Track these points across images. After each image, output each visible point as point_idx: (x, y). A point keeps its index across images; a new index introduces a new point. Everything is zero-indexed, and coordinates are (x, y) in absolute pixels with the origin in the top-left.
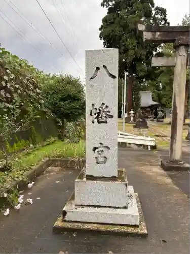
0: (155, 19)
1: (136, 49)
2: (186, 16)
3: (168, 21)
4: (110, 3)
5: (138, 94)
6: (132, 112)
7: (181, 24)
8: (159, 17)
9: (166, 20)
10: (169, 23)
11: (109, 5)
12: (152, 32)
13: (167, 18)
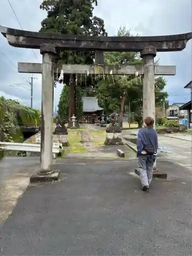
0: (94, 29)
1: (75, 55)
2: (120, 28)
3: (106, 32)
4: (50, 7)
5: (80, 99)
6: (74, 117)
7: (116, 35)
8: (98, 27)
9: (104, 31)
10: (106, 34)
11: (49, 9)
12: (15, 35)
13: (104, 28)
